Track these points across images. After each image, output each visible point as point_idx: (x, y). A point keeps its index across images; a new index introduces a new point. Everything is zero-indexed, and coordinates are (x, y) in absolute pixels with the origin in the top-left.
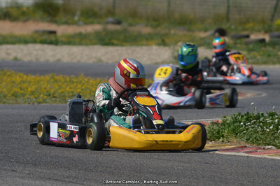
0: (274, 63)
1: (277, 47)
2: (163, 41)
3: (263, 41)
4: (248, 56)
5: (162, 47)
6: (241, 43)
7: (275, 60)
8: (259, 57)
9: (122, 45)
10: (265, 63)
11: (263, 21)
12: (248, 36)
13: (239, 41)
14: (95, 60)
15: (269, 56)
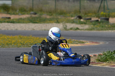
0: (105, 30)
1: (104, 23)
2: (57, 21)
3: (98, 21)
4: (94, 27)
5: (57, 24)
6: (89, 22)
7: (106, 28)
8: (98, 27)
9: (40, 23)
10: (102, 30)
11: (95, 13)
12: (91, 19)
13: (88, 21)
14: (32, 29)
15: (103, 27)
